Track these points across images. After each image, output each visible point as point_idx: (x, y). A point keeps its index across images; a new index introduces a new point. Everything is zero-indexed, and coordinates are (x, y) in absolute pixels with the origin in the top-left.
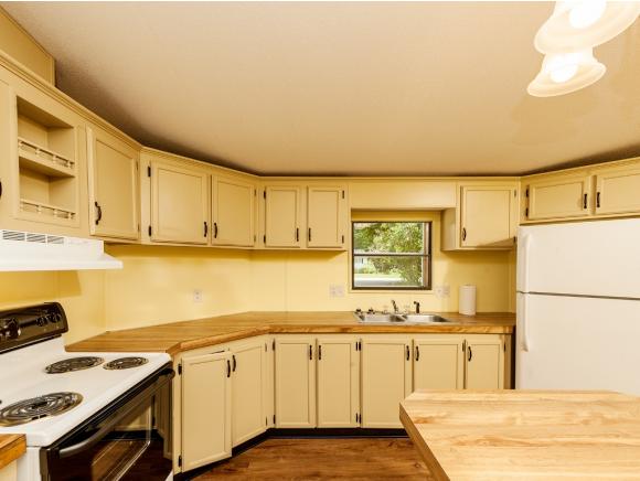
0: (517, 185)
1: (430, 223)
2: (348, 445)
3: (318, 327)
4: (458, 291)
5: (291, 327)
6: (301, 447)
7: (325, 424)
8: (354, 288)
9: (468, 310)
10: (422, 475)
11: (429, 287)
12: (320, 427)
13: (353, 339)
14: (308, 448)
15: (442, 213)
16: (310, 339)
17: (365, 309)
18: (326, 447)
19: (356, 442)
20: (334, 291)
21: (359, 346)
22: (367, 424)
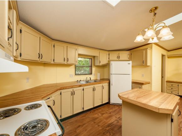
0: (107, 53)
1: (92, 59)
2: (81, 116)
3: (74, 86)
4: (97, 74)
5: (67, 87)
6: (70, 122)
7: (75, 113)
8: (76, 75)
9: (99, 78)
10: (100, 116)
11: (91, 74)
12: (74, 114)
13: (82, 88)
14: (72, 121)
15: (94, 57)
16: (71, 90)
17: (79, 80)
18: (77, 119)
19: (83, 115)
20: (71, 76)
21: (83, 90)
22: (85, 109)
